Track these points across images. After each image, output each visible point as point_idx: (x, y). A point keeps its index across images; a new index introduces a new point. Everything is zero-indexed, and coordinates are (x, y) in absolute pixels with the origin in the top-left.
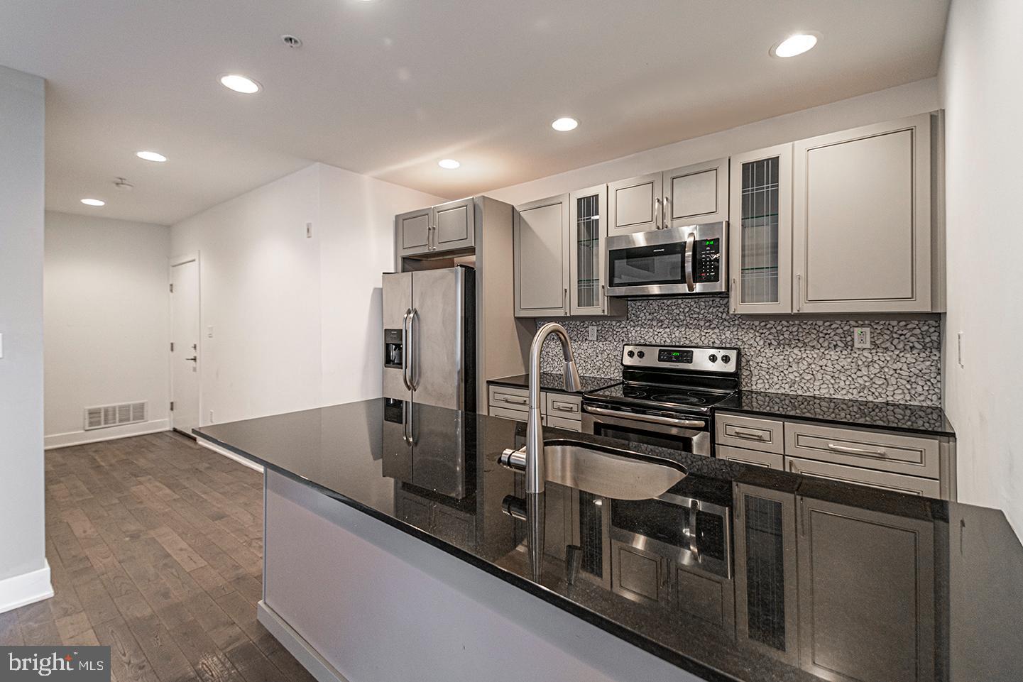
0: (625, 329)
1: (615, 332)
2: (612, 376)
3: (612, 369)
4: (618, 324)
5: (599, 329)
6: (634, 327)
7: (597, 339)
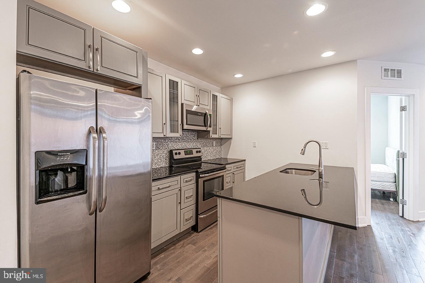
0: (167, 144)
1: (163, 145)
2: (162, 166)
3: (162, 163)
4: (164, 141)
5: (156, 143)
6: (170, 142)
7: (156, 149)
